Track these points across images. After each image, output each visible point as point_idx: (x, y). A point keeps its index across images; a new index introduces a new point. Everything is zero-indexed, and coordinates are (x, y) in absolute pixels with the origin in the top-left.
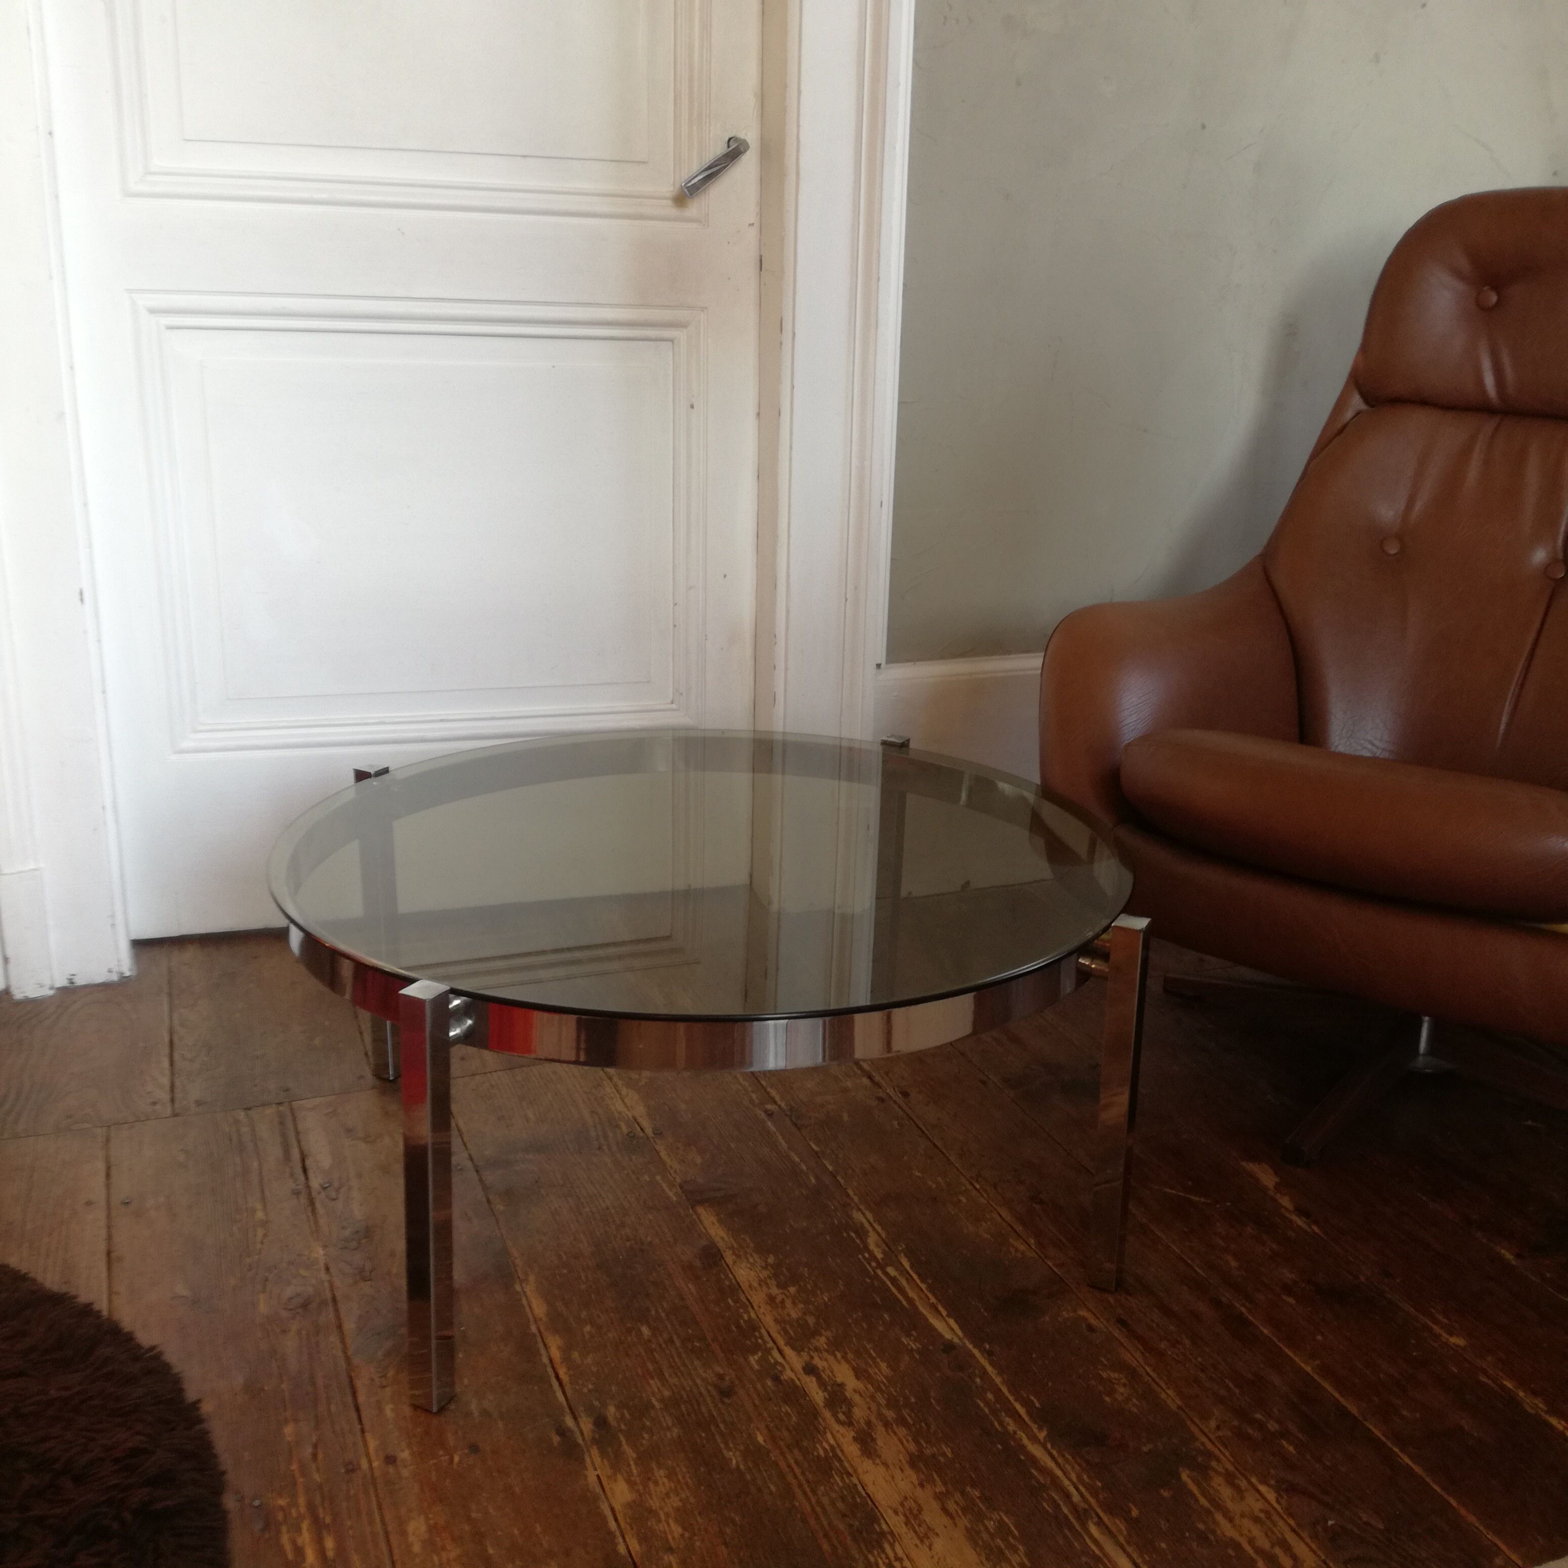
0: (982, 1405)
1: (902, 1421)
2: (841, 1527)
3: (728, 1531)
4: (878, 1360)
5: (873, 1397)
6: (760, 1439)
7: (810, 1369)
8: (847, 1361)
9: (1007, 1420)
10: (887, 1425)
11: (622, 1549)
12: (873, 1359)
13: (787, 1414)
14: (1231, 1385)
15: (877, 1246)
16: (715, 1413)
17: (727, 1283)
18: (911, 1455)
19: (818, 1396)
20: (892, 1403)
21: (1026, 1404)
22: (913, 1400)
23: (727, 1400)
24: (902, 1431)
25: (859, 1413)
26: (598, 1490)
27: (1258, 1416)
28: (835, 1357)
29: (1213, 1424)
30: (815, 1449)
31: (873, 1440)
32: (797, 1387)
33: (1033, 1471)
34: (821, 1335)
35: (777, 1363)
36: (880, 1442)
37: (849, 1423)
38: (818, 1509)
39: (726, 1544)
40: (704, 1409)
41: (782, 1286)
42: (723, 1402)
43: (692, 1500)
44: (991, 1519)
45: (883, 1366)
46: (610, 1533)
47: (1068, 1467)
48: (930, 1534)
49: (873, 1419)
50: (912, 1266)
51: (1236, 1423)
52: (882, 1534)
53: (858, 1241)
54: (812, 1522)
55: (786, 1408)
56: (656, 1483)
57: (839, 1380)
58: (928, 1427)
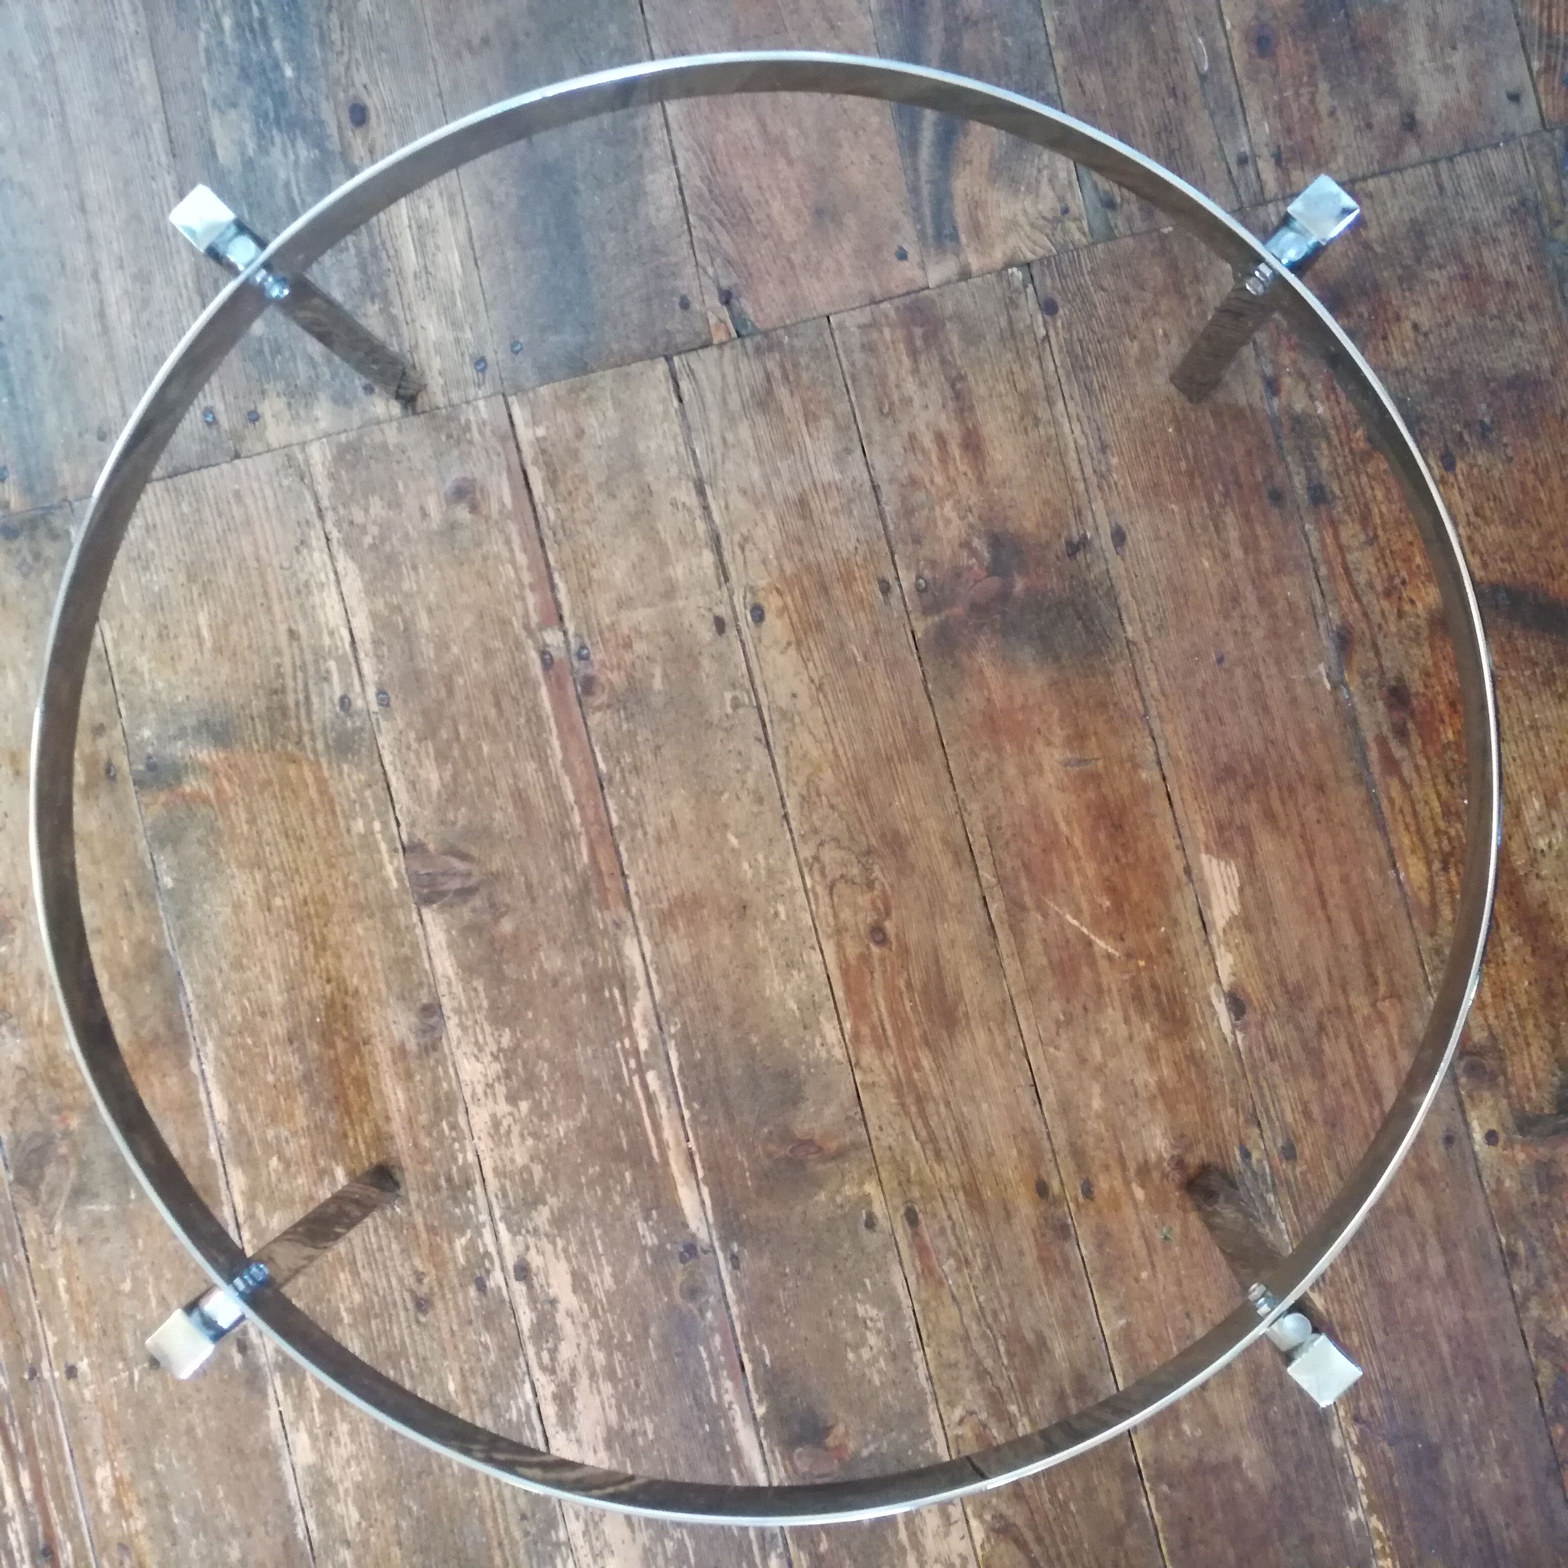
0: (704, 1355)
1: (610, 1374)
2: (517, 1534)
3: (404, 1525)
4: (604, 1260)
5: (586, 1326)
6: (452, 1387)
7: (523, 1272)
8: (568, 1259)
9: (728, 1384)
10: (593, 1375)
11: (301, 1533)
12: (598, 1257)
13: (485, 1346)
14: (1002, 1349)
15: (646, 1023)
16: (407, 1340)
17: (445, 1085)
18: (609, 1429)
19: (526, 1318)
20: (606, 1342)
21: (757, 1359)
22: (629, 1338)
23: (423, 1319)
24: (607, 1388)
25: (566, 1351)
26: (281, 1442)
27: (1013, 1408)
28: (555, 1245)
29: (958, 1413)
30: (509, 1408)
31: (573, 1400)
32: (503, 1301)
33: (734, 1471)
34: (545, 1203)
35: (487, 1254)
36: (579, 1405)
37: (551, 1371)
38: (498, 1505)
39: (400, 1544)
40: (396, 1332)
41: (512, 1099)
42: (418, 1322)
43: (372, 1475)
44: (672, 1538)
45: (608, 1270)
46: (290, 1508)
47: (773, 1468)
48: (606, 1553)
49: (580, 1367)
50: (681, 1068)
51: (983, 1416)
52: (557, 1545)
53: (621, 1009)
54: (489, 1523)
55: (486, 1338)
56: (338, 1441)
57: (552, 1292)
58: (637, 1385)
